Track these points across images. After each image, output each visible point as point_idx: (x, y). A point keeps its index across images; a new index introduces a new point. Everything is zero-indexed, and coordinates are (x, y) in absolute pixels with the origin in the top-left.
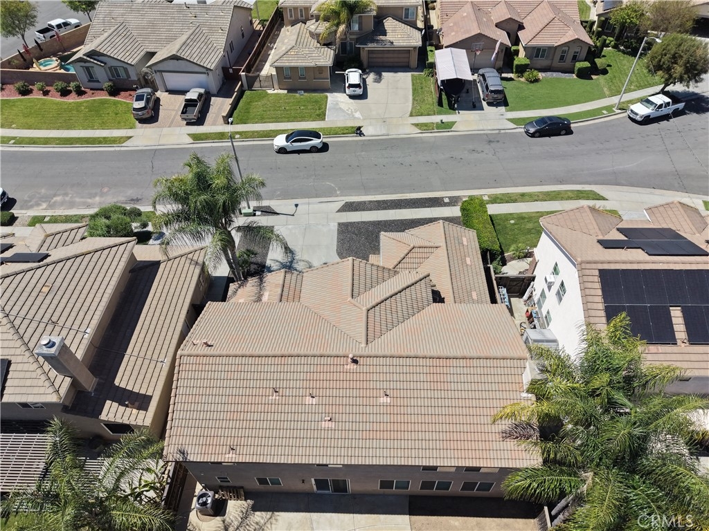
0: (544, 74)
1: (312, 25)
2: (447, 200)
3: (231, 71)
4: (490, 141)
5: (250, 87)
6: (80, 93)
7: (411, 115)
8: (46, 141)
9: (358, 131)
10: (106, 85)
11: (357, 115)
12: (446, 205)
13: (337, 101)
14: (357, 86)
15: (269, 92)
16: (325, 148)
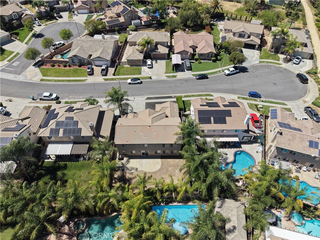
0: (203, 61)
1: (137, 47)
2: (173, 97)
3: (114, 60)
4: (186, 81)
5: (119, 65)
6: (70, 66)
7: (165, 73)
8: (63, 81)
9: (150, 78)
10: (78, 64)
11: (150, 73)
12: (173, 98)
13: (144, 69)
14: (150, 65)
15: (125, 66)
16: (141, 83)
